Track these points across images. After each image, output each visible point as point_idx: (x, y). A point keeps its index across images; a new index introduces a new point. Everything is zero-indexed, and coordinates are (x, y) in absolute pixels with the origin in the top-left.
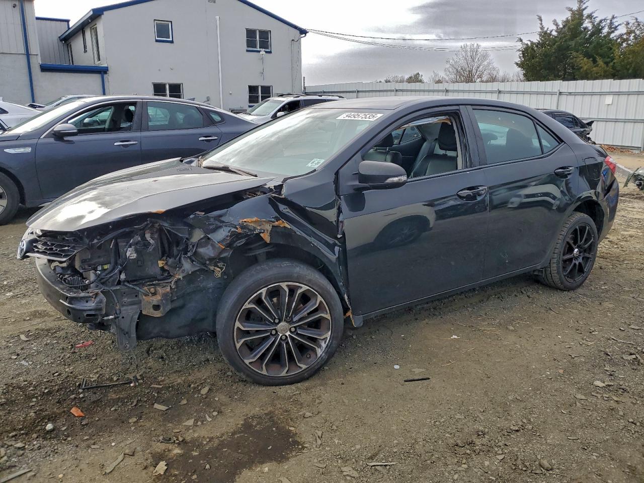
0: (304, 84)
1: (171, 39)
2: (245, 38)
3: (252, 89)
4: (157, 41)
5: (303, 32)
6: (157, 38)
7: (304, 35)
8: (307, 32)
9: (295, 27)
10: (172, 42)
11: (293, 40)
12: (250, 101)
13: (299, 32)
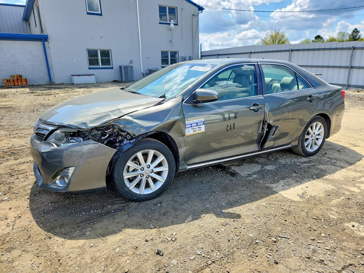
0: (201, 50)
1: (100, 13)
2: (159, 13)
3: (164, 54)
4: (88, 13)
5: (201, 9)
6: (88, 12)
7: (201, 11)
8: (203, 9)
9: (195, 5)
10: (101, 15)
11: (193, 15)
12: (162, 63)
13: (197, 8)
